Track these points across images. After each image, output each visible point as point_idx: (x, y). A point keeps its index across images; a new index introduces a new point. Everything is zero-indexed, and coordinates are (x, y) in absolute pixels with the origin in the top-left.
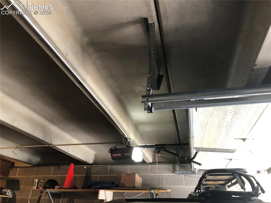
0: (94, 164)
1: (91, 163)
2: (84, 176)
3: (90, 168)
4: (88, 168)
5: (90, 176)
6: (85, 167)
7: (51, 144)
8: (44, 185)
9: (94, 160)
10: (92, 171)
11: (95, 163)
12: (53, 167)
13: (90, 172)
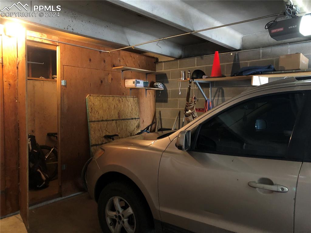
0: (241, 49)
1: (238, 49)
2: (232, 64)
3: (238, 54)
4: (236, 54)
5: (239, 63)
6: (232, 54)
7: (193, 30)
8: (191, 76)
9: (242, 45)
10: (240, 57)
11: (244, 48)
12: (196, 58)
13: (238, 59)
